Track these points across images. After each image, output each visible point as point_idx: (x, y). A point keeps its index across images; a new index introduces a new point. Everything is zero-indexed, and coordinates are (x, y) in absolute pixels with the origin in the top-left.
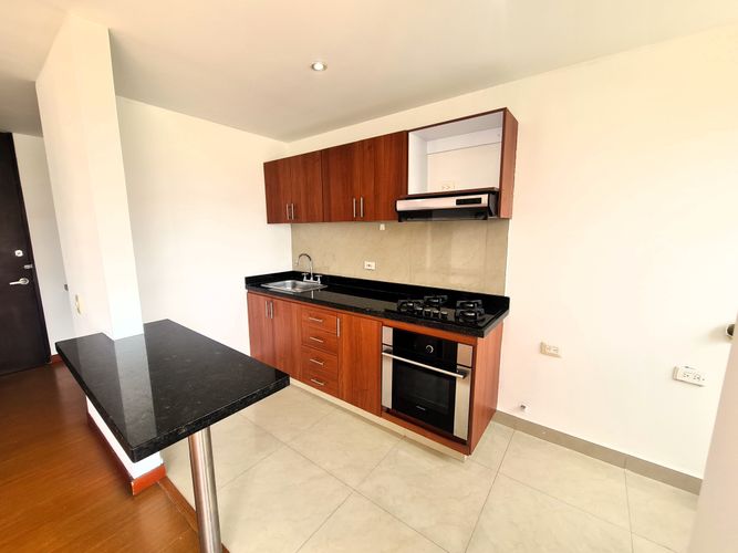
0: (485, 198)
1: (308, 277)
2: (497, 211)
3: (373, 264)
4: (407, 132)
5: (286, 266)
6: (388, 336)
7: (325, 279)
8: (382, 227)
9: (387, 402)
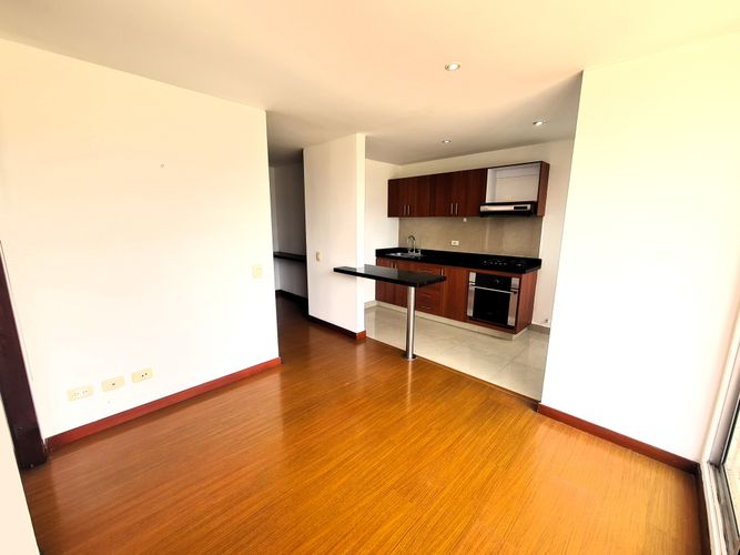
0: (529, 206)
1: (412, 251)
2: (536, 213)
3: (457, 243)
4: (486, 169)
5: (395, 245)
6: (473, 277)
7: (423, 252)
8: (465, 220)
9: (470, 313)
